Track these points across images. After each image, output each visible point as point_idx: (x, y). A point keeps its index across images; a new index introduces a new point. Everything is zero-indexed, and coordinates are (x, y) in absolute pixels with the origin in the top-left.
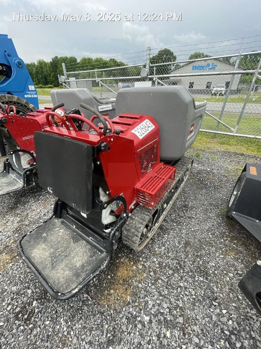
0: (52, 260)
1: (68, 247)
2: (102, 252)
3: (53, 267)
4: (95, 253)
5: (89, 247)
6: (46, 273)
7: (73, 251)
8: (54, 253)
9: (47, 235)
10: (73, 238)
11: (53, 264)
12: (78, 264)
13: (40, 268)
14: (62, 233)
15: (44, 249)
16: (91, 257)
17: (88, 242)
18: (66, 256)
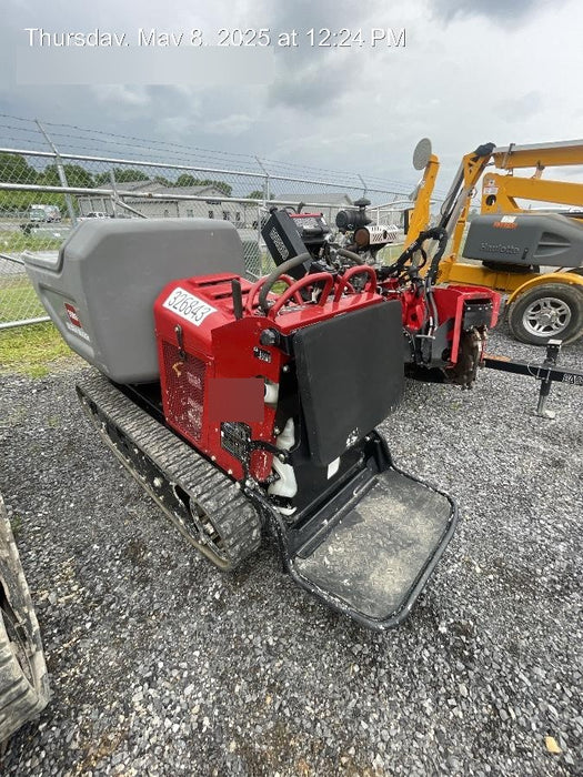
0: (402, 548)
1: (373, 529)
2: (376, 481)
3: (415, 542)
4: (379, 490)
5: (368, 498)
6: (425, 551)
7: (379, 520)
8: (388, 550)
9: (346, 576)
10: (350, 525)
11: (409, 545)
12: (401, 507)
13: (421, 563)
14: (339, 546)
15: (382, 571)
16: (386, 494)
17: (359, 500)
18: (391, 528)
